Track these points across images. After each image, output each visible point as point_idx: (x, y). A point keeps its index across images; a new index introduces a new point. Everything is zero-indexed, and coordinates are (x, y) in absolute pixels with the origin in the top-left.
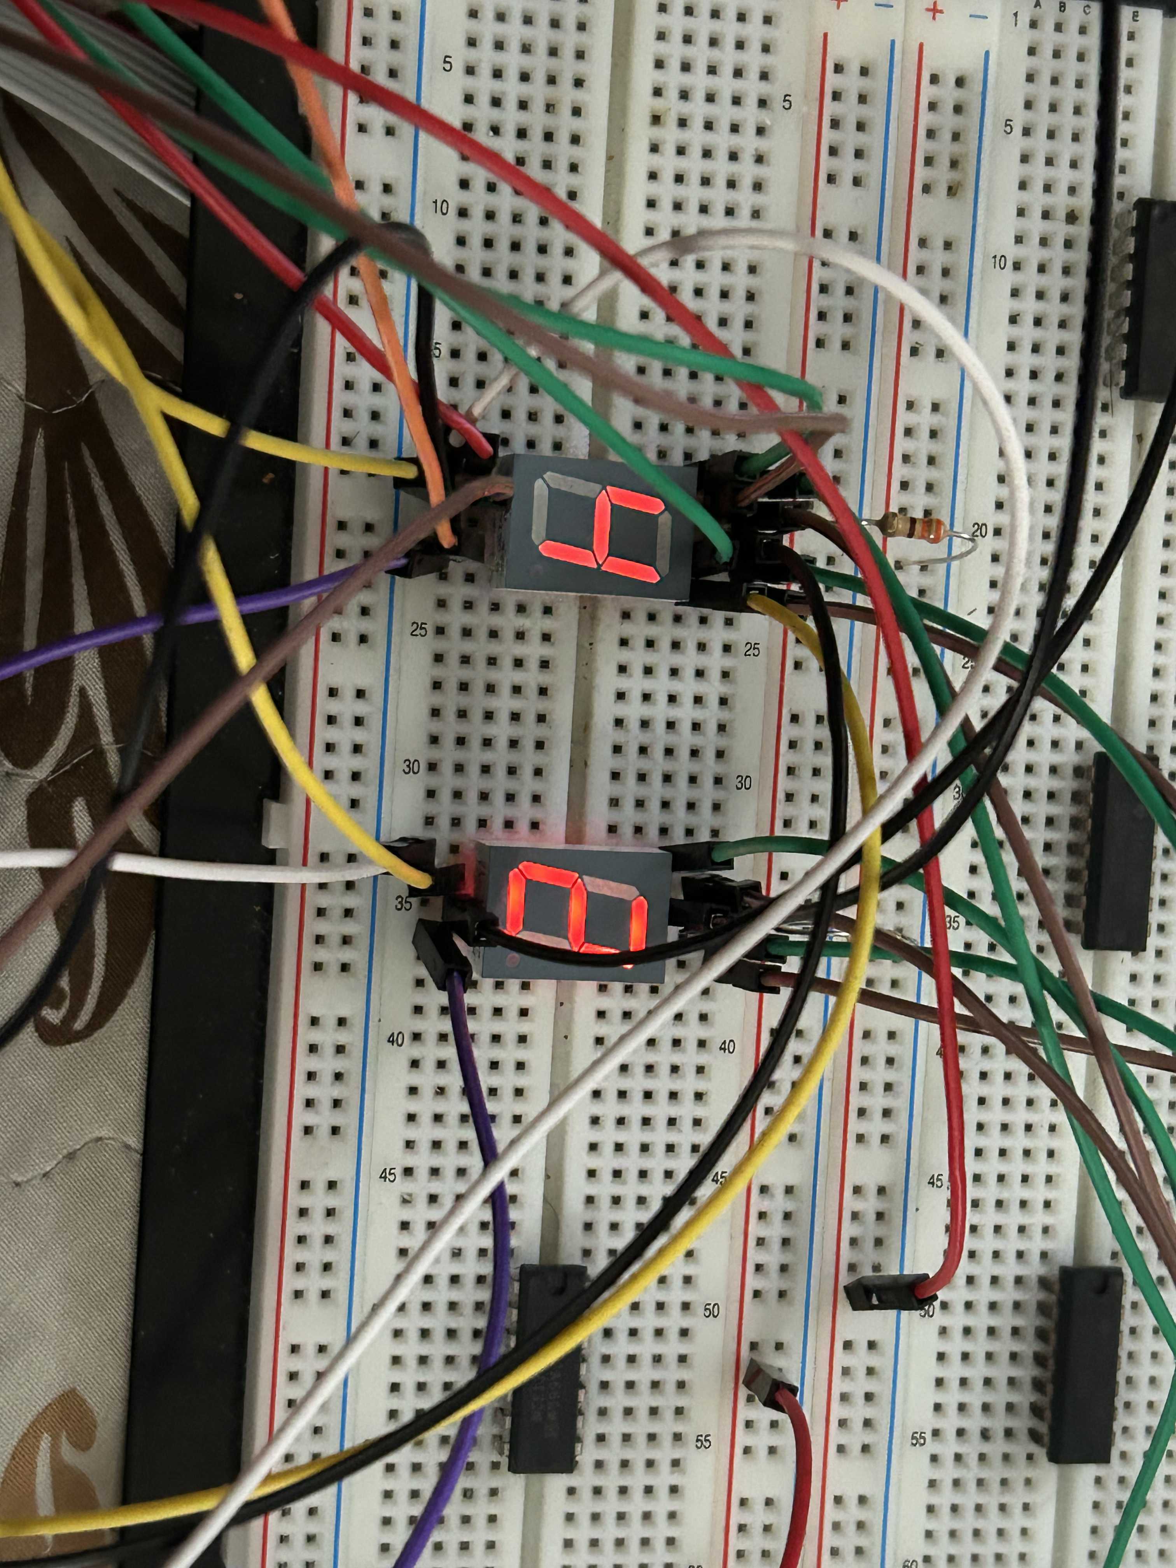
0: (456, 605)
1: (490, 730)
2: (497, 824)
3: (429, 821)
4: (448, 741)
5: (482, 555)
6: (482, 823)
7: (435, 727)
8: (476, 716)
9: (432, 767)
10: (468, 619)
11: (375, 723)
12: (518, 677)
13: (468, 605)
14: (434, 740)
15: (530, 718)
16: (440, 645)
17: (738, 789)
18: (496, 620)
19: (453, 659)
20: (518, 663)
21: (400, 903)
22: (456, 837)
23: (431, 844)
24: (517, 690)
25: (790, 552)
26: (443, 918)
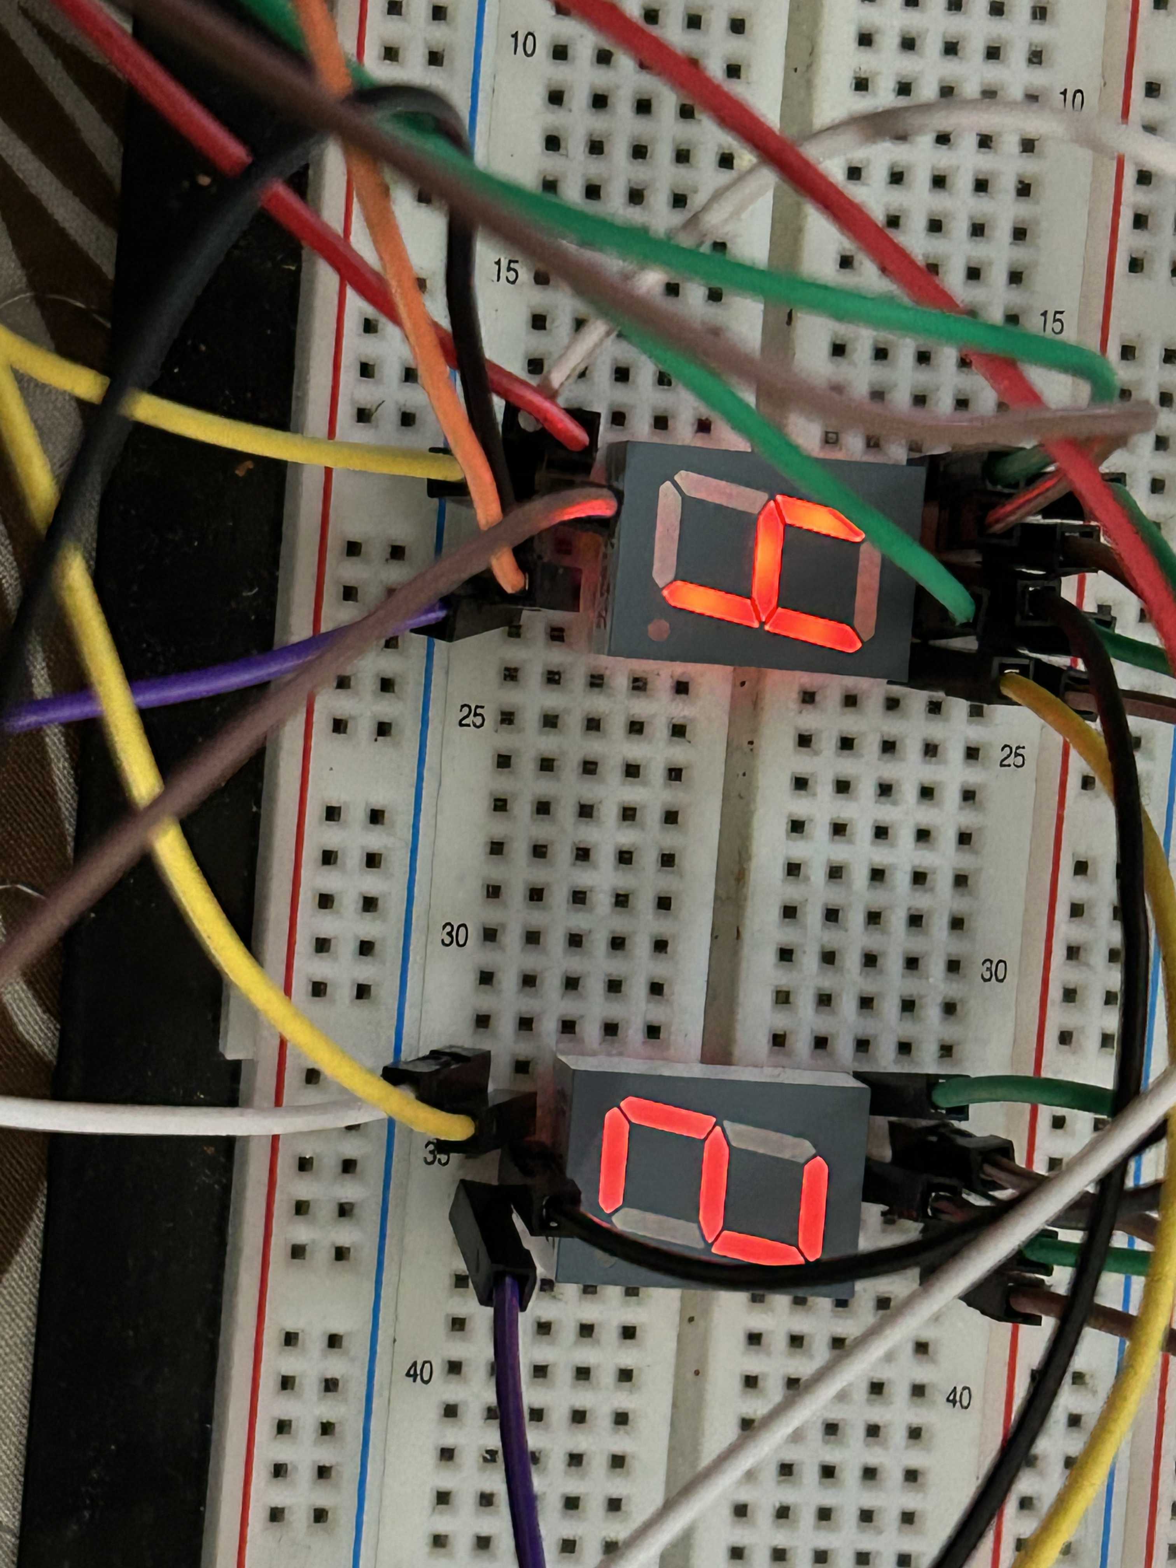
0: (533, 676)
1: (584, 878)
2: (591, 1031)
3: (483, 1021)
4: (516, 894)
5: (577, 599)
6: (568, 1027)
7: (496, 872)
8: (563, 854)
9: (490, 935)
10: (552, 700)
11: (397, 863)
12: (632, 794)
13: (553, 678)
14: (494, 892)
15: (648, 860)
16: (505, 741)
17: (985, 980)
18: (597, 703)
19: (526, 765)
20: (632, 771)
21: (431, 1152)
22: (524, 1049)
23: (484, 1060)
24: (629, 814)
25: (1073, 609)
26: (500, 1178)
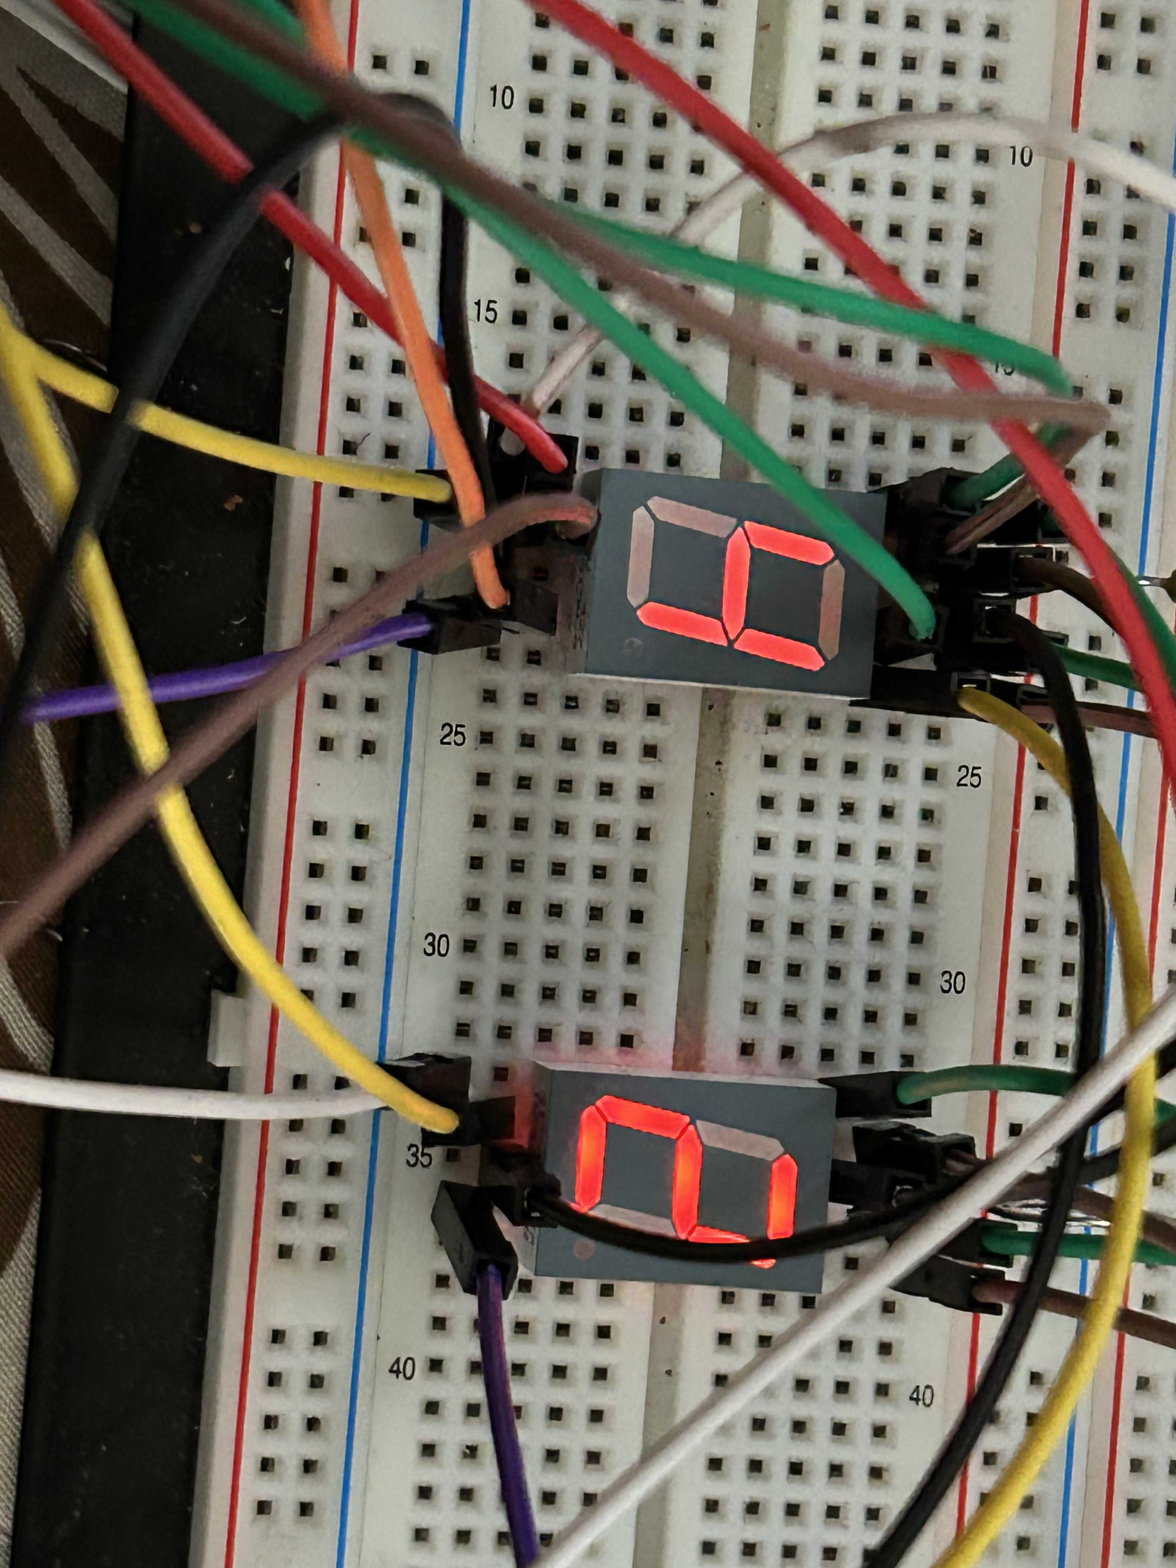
0: (511, 698)
1: (560, 891)
2: (567, 1039)
3: (462, 1030)
4: (495, 907)
5: (554, 621)
6: (545, 1035)
7: (475, 885)
8: (540, 869)
9: (469, 946)
10: (530, 720)
11: (381, 876)
12: (606, 811)
13: (530, 699)
14: (473, 904)
15: (622, 874)
16: (485, 759)
17: (944, 991)
18: (572, 724)
19: (505, 782)
20: (606, 789)
21: (414, 1155)
22: (502, 1054)
23: (464, 1064)
24: (602, 831)
25: (1028, 626)
26: (479, 1182)
